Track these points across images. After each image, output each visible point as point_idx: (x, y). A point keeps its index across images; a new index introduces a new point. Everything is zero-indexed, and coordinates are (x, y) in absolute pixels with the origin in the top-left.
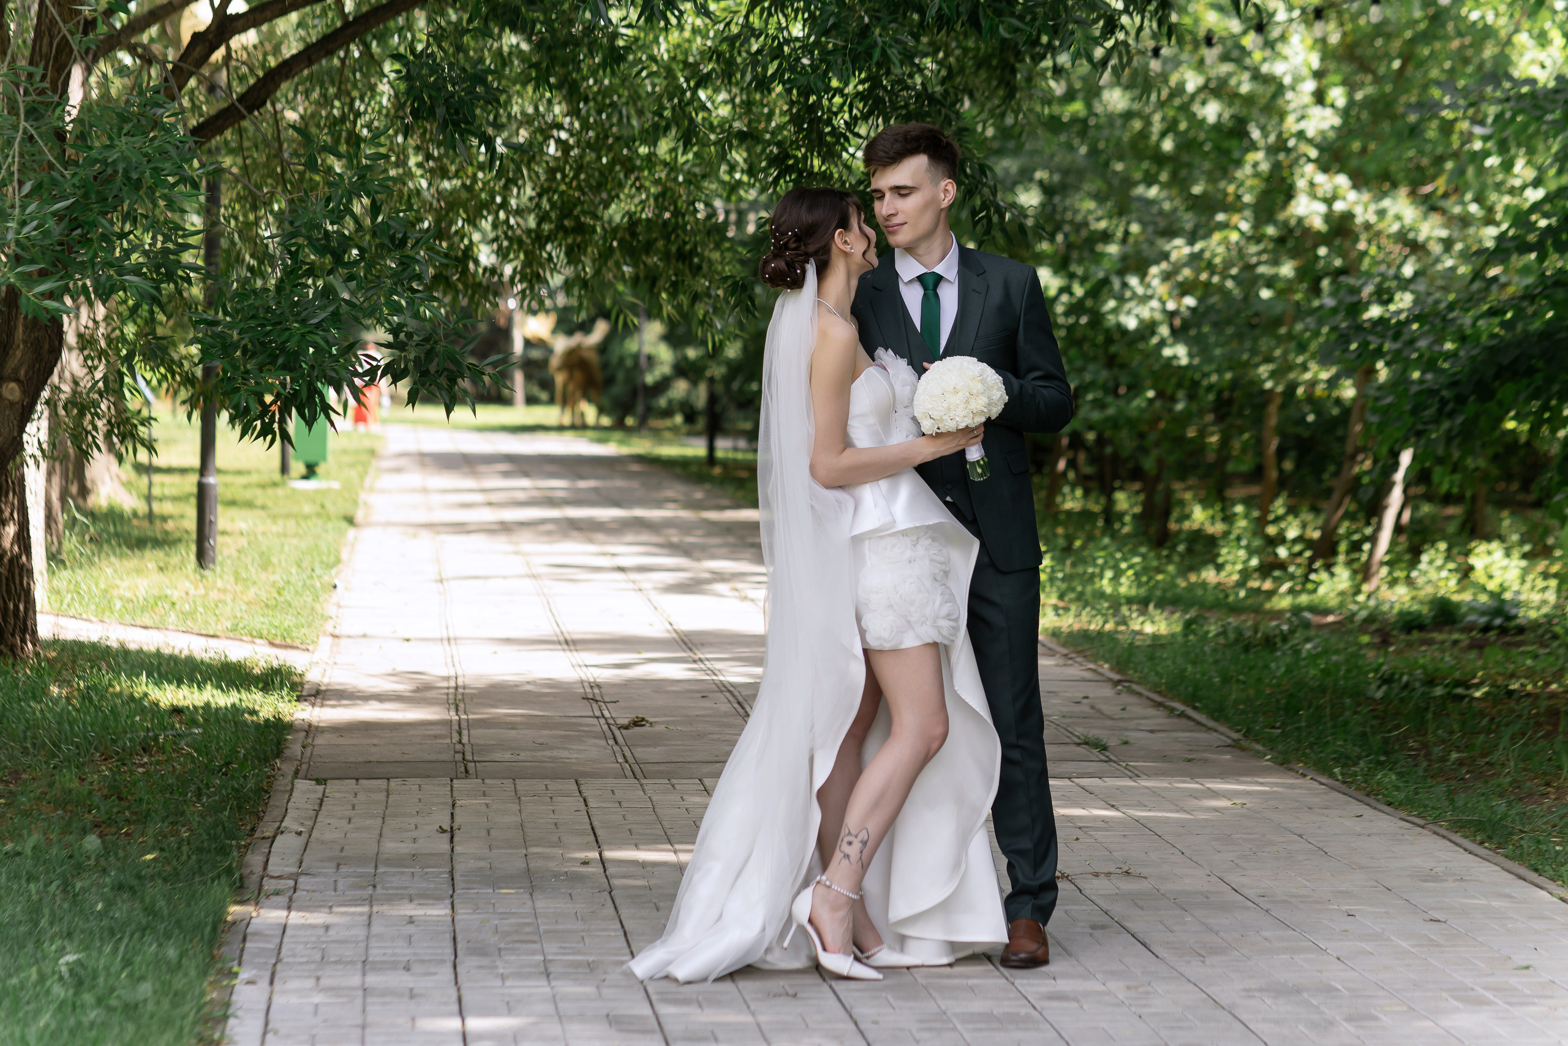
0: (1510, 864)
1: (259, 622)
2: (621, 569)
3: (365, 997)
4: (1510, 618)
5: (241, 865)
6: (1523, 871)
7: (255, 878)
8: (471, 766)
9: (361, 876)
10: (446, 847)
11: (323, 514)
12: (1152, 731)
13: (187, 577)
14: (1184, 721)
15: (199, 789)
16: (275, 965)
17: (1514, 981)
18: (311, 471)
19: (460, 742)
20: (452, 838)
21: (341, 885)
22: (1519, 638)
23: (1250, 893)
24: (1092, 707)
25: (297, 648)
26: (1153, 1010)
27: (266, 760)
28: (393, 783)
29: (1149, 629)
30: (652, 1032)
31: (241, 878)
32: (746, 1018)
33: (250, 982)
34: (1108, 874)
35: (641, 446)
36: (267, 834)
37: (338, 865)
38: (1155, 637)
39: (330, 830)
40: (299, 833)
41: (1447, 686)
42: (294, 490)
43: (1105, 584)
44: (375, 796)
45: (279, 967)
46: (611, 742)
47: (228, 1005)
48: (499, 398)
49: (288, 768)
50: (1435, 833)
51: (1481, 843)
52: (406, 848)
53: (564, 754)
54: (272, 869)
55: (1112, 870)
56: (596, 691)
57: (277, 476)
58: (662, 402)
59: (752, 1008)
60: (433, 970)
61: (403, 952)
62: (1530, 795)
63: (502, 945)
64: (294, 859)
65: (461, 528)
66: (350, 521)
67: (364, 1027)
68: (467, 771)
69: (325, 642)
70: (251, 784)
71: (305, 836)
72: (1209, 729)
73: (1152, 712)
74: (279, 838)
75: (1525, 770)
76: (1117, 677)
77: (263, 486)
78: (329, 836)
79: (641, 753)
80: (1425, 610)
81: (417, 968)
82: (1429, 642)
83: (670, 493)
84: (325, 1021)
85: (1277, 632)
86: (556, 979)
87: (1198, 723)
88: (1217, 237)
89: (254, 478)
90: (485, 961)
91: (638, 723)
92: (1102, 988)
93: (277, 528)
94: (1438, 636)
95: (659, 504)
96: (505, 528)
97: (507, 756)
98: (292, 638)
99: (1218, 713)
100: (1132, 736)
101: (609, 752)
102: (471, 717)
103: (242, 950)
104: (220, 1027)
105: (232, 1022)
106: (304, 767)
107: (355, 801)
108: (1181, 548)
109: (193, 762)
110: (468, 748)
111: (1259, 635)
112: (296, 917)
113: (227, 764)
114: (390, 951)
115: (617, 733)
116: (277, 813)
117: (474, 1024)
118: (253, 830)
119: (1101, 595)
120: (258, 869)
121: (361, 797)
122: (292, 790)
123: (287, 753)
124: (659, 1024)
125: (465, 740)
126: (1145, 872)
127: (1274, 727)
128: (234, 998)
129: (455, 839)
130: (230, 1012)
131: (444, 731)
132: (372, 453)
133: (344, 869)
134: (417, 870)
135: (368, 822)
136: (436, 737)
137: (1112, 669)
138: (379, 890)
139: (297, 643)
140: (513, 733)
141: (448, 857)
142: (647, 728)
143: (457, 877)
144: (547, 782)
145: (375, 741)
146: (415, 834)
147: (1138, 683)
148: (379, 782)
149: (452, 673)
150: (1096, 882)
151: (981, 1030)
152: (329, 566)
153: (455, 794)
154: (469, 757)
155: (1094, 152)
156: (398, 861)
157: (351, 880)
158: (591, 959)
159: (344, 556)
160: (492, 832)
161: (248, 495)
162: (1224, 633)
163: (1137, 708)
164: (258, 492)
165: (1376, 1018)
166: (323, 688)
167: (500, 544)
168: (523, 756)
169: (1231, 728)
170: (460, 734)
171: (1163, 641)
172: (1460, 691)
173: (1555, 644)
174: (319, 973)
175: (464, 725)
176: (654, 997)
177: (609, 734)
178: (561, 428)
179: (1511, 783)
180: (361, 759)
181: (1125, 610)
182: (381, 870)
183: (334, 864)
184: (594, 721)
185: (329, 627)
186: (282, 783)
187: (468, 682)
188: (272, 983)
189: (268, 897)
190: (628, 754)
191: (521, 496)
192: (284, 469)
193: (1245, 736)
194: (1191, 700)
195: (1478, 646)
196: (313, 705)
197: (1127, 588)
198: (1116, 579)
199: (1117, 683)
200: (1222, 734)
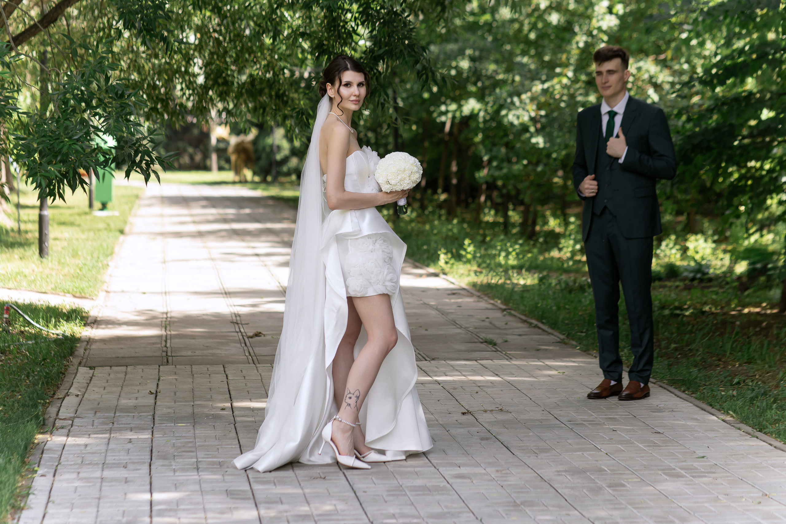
0: (697, 402)
1: (69, 285)
2: (257, 255)
3: (102, 482)
4: (705, 274)
5: (44, 413)
6: (704, 406)
7: (51, 420)
8: (170, 359)
9: (107, 418)
10: (153, 401)
11: (108, 229)
12: (520, 335)
13: (34, 262)
14: (537, 330)
15: (28, 373)
16: (57, 466)
17: (696, 464)
18: (104, 206)
19: (166, 346)
20: (156, 396)
21: (95, 424)
22: (709, 284)
23: (563, 420)
24: (491, 323)
25: (87, 298)
26: (509, 483)
27: (65, 357)
28: (129, 368)
29: (522, 282)
30: (249, 499)
31: (44, 420)
32: (299, 491)
33: (42, 476)
34: (491, 411)
35: (274, 191)
36: (60, 396)
37: (96, 412)
38: (525, 286)
39: (94, 394)
40: (77, 396)
41: (671, 309)
42: (95, 217)
43: (501, 259)
44: (119, 375)
45: (59, 467)
46: (243, 345)
47: (30, 488)
48: (204, 167)
49: (75, 361)
50: (661, 386)
51: (684, 391)
52: (132, 402)
53: (219, 352)
54: (61, 415)
55: (494, 409)
56: (238, 318)
57: (87, 209)
58: (285, 169)
59: (302, 485)
60: (139, 468)
61: (124, 458)
62: (710, 366)
63: (176, 454)
64: (73, 410)
65: (179, 235)
66: (122, 232)
67: (99, 499)
68: (168, 361)
69: (102, 295)
70: (55, 370)
71: (80, 397)
72: (549, 334)
73: (521, 325)
74: (67, 398)
75: (708, 352)
76: (504, 307)
77: (79, 215)
78: (93, 397)
79: (258, 350)
80: (662, 270)
81: (130, 466)
82: (664, 287)
83: (286, 215)
84: (80, 496)
85: (586, 283)
86: (201, 471)
87: (544, 330)
89: (76, 211)
90: (166, 462)
91: (258, 335)
92: (484, 471)
93: (83, 236)
94: (668, 284)
95: (280, 221)
96: (201, 234)
97: (189, 353)
98: (85, 293)
99: (554, 325)
100: (509, 338)
101: (242, 350)
102: (173, 333)
103: (41, 458)
104: (25, 499)
105: (31, 497)
106: (84, 360)
107: (109, 378)
108: (541, 240)
109: (28, 359)
110: (169, 350)
111: (577, 285)
112: (71, 440)
113: (44, 359)
114: (117, 458)
115: (247, 340)
116: (67, 385)
117: (158, 496)
118: (54, 394)
119: (500, 265)
120: (53, 415)
121: (112, 376)
122: (77, 373)
123: (76, 353)
124: (253, 495)
125: (168, 345)
126: (510, 408)
127: (582, 332)
128: (33, 484)
129: (158, 397)
130: (30, 492)
131: (158, 340)
132: (137, 197)
133: (98, 414)
134: (136, 414)
135: (114, 389)
136: (153, 344)
137: (502, 303)
138: (115, 425)
139: (87, 296)
140: (193, 341)
141: (152, 407)
142: (262, 338)
143: (156, 418)
144: (208, 366)
145: (122, 346)
146: (137, 395)
147: (515, 310)
148: (122, 368)
149: (165, 311)
150: (485, 415)
151: (419, 495)
152: (107, 256)
153: (161, 373)
154: (169, 354)
156: (127, 410)
157: (101, 420)
158: (221, 460)
159: (116, 249)
160: (177, 393)
161: (71, 219)
162: (559, 283)
163: (513, 323)
164: (77, 218)
165: (623, 486)
166: (99, 319)
167: (198, 242)
168: (197, 353)
169: (560, 333)
170: (166, 342)
171: (529, 288)
172: (678, 312)
173: (727, 287)
174: (79, 470)
175: (168, 337)
176: (251, 480)
177: (242, 341)
178: (234, 183)
179: (701, 360)
180: (114, 356)
181: (510, 272)
182: (117, 414)
183: (93, 412)
184: (236, 334)
185: (105, 287)
186: (72, 369)
187: (173, 315)
188: (54, 476)
189: (57, 429)
190: (251, 351)
191: (211, 218)
192: (91, 205)
193: (567, 337)
194: (540, 319)
195: (688, 288)
196: (92, 328)
197: (512, 261)
198: (507, 257)
199: (504, 310)
200: (555, 336)
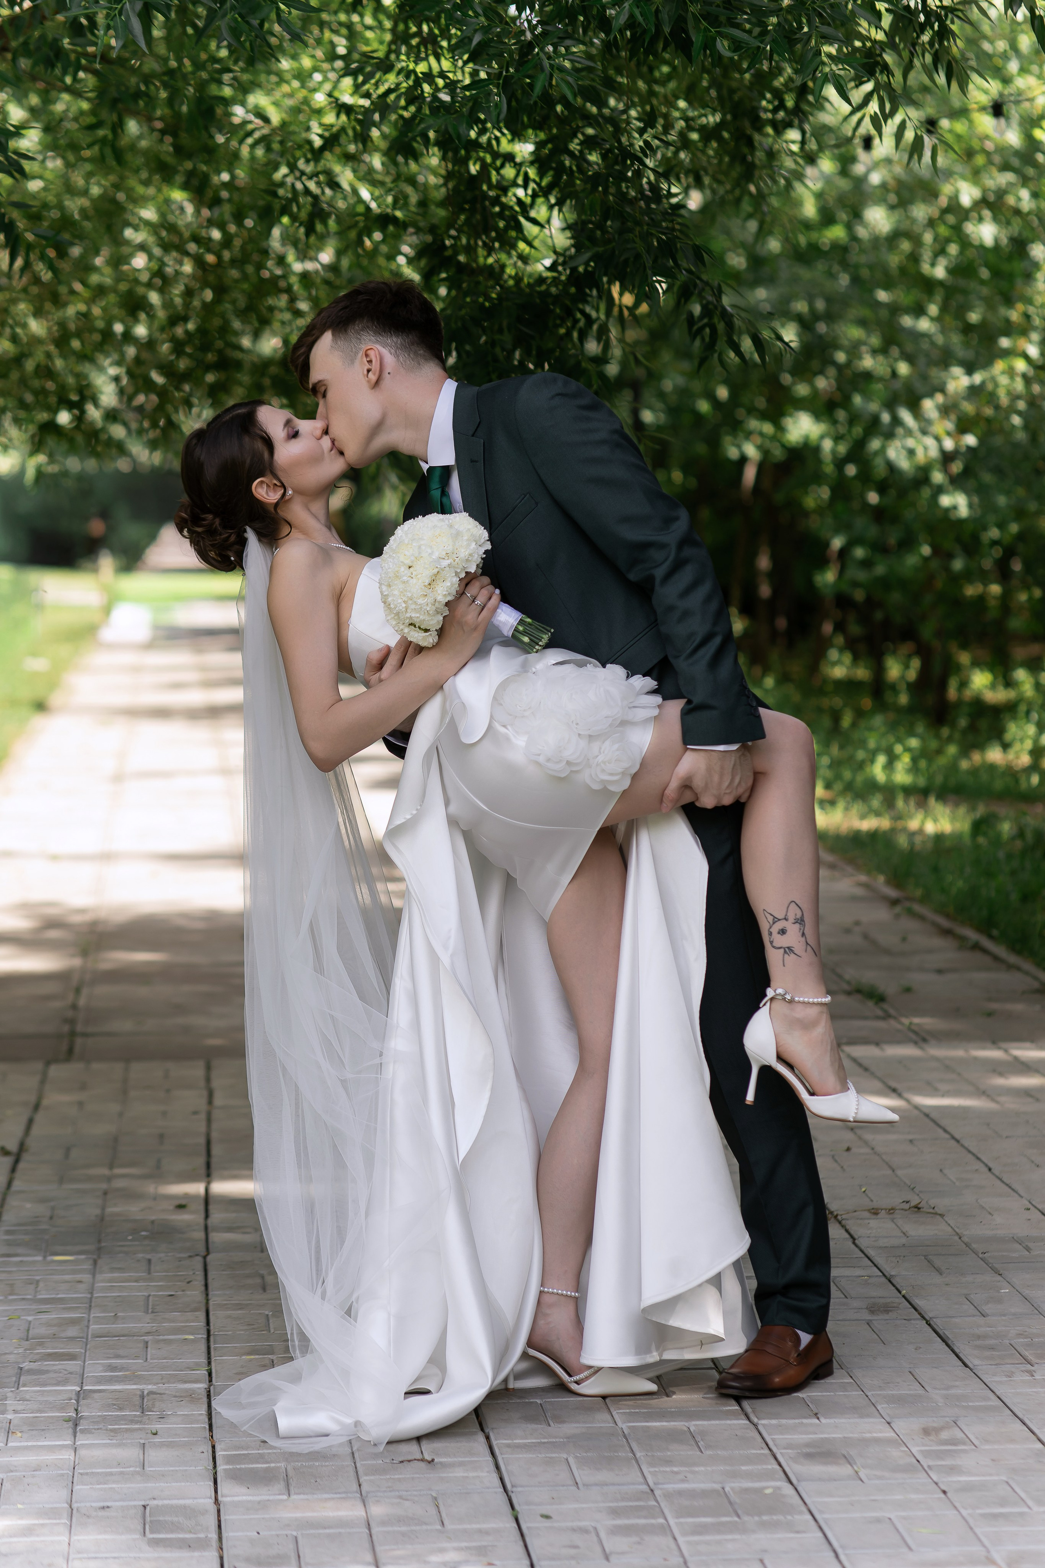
12: (940, 971)
14: (980, 957)
24: (866, 936)
29: (930, 828)
34: (891, 1211)
38: (939, 838)
43: (878, 770)
55: (897, 1204)
72: (1010, 967)
73: (938, 942)
76: (892, 893)
87: (996, 958)
88: (999, 366)
100: (916, 978)
108: (963, 722)
119: (872, 786)
126: (941, 1203)
137: (888, 882)
147: (922, 903)
150: (874, 1223)
155: (856, 280)
162: (1021, 834)
163: (921, 937)
171: (948, 844)
181: (900, 803)
194: (986, 926)
197: (902, 776)
198: (889, 765)
199: (894, 902)
200: (1027, 973)
